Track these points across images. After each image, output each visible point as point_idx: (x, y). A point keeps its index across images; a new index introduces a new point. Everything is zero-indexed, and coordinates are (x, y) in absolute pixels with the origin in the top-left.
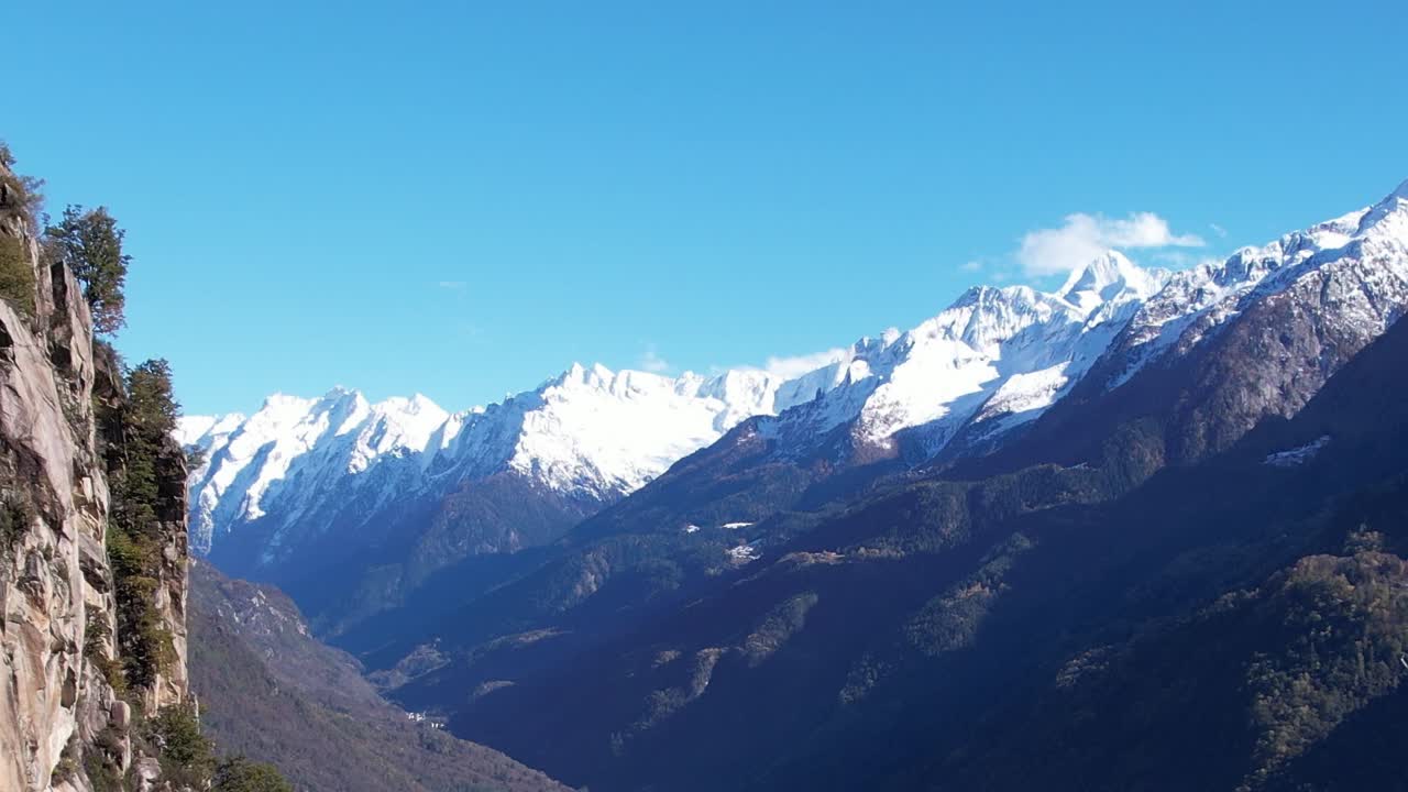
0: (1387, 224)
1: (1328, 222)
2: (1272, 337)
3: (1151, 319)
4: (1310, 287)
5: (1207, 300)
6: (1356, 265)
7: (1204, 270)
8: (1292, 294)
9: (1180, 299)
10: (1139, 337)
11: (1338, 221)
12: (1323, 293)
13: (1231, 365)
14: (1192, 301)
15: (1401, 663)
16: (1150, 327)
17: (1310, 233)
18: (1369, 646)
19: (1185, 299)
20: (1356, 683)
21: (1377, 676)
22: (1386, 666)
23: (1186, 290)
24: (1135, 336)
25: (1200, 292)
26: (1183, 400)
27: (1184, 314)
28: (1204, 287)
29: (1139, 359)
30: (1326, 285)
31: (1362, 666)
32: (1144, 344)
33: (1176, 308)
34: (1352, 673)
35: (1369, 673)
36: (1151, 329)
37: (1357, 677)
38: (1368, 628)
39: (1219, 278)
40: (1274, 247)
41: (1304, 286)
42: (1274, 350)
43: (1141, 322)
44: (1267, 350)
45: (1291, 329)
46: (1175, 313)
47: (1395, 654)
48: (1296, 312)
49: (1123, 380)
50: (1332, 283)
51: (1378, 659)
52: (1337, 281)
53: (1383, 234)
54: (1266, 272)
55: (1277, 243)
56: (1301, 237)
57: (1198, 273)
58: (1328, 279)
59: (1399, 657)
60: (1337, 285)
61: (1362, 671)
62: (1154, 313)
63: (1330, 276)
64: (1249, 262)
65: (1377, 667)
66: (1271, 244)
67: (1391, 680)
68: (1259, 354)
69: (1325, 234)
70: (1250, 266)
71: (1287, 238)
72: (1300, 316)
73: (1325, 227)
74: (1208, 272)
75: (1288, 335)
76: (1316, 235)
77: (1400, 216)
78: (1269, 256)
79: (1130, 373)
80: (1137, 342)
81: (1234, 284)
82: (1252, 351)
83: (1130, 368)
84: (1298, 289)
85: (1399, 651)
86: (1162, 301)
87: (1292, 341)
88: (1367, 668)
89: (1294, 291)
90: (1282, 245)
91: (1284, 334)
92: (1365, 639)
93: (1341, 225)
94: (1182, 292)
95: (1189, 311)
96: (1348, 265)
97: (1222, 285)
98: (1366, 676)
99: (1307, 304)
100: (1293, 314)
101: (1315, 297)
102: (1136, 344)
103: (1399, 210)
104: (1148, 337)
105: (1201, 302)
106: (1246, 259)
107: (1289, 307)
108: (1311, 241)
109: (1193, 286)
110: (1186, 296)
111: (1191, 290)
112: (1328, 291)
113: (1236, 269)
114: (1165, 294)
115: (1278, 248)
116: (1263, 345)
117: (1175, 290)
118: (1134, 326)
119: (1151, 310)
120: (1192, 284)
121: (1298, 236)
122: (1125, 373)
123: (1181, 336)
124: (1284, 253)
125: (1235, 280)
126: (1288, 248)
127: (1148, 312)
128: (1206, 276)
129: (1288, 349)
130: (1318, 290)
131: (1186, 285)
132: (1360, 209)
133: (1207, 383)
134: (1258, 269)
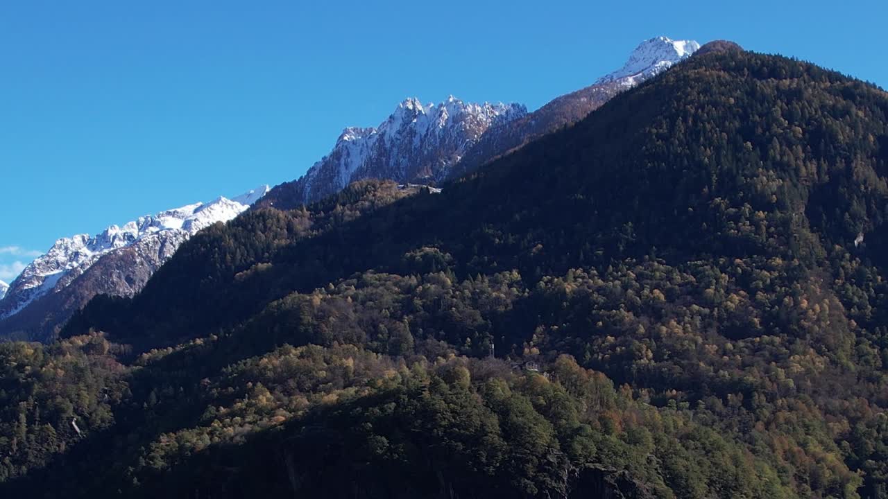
0: (212, 211)
1: (172, 211)
2: (119, 277)
3: (38, 272)
4: (150, 245)
5: (81, 259)
6: (186, 233)
7: (80, 239)
8: (137, 249)
9: (62, 258)
10: (29, 283)
11: (179, 210)
12: (161, 251)
13: (85, 295)
14: (71, 260)
15: (72, 425)
16: (37, 277)
17: (159, 217)
18: (35, 407)
19: (65, 259)
20: (15, 448)
21: (44, 440)
22: (52, 429)
23: (66, 252)
24: (26, 282)
25: (77, 254)
26: (47, 319)
27: (64, 269)
28: (79, 251)
29: (28, 299)
30: (163, 245)
31: (24, 428)
32: (32, 289)
33: (58, 265)
34: (10, 437)
35: (32, 437)
36: (38, 278)
37: (15, 441)
38: (37, 388)
39: (90, 244)
40: (132, 225)
41: (147, 244)
42: (120, 286)
43: (30, 273)
44: (115, 286)
45: (134, 273)
46: (58, 268)
47: (64, 416)
48: (138, 260)
49: (14, 312)
50: (167, 244)
51: (43, 421)
52: (172, 243)
53: (208, 217)
54: (126, 242)
55: (135, 223)
56: (152, 220)
57: (76, 241)
58: (165, 241)
59: (70, 419)
60: (172, 246)
61: (24, 435)
62: (41, 267)
63: (166, 238)
64: (114, 234)
65: (41, 430)
66: (130, 223)
67: (59, 446)
68: (109, 288)
69: (170, 218)
70: (114, 238)
71: (142, 220)
72: (142, 264)
73: (169, 213)
74: (84, 240)
75: (131, 276)
76: (162, 218)
77: (221, 207)
78: (128, 231)
79: (20, 308)
80: (27, 287)
81: (102, 250)
82: (103, 286)
83: (20, 305)
84: (141, 246)
85: (70, 413)
86: (47, 259)
87: (135, 281)
88: (29, 431)
89: (139, 248)
90: (138, 224)
91: (129, 275)
92: (31, 400)
93: (181, 213)
94: (63, 253)
95: (68, 267)
96: (180, 233)
97: (94, 250)
98: (28, 438)
99: (147, 256)
100: (135, 262)
101: (155, 252)
102: (26, 288)
103: (220, 203)
104: (36, 283)
105: (77, 261)
106: (112, 232)
107: (133, 256)
108: (159, 223)
109: (72, 250)
110: (66, 256)
111: (70, 252)
112: (165, 250)
113: (104, 239)
114: (50, 254)
115: (135, 226)
116: (113, 283)
117: (57, 251)
118: (26, 276)
119: (39, 264)
120: (71, 248)
121: (149, 219)
122: (16, 308)
123: (59, 281)
124: (140, 230)
125: (102, 247)
126: (142, 227)
127: (37, 266)
128: (82, 243)
129: (131, 287)
130: (157, 248)
131: (66, 249)
132: (194, 203)
133: (67, 307)
134: (120, 239)
